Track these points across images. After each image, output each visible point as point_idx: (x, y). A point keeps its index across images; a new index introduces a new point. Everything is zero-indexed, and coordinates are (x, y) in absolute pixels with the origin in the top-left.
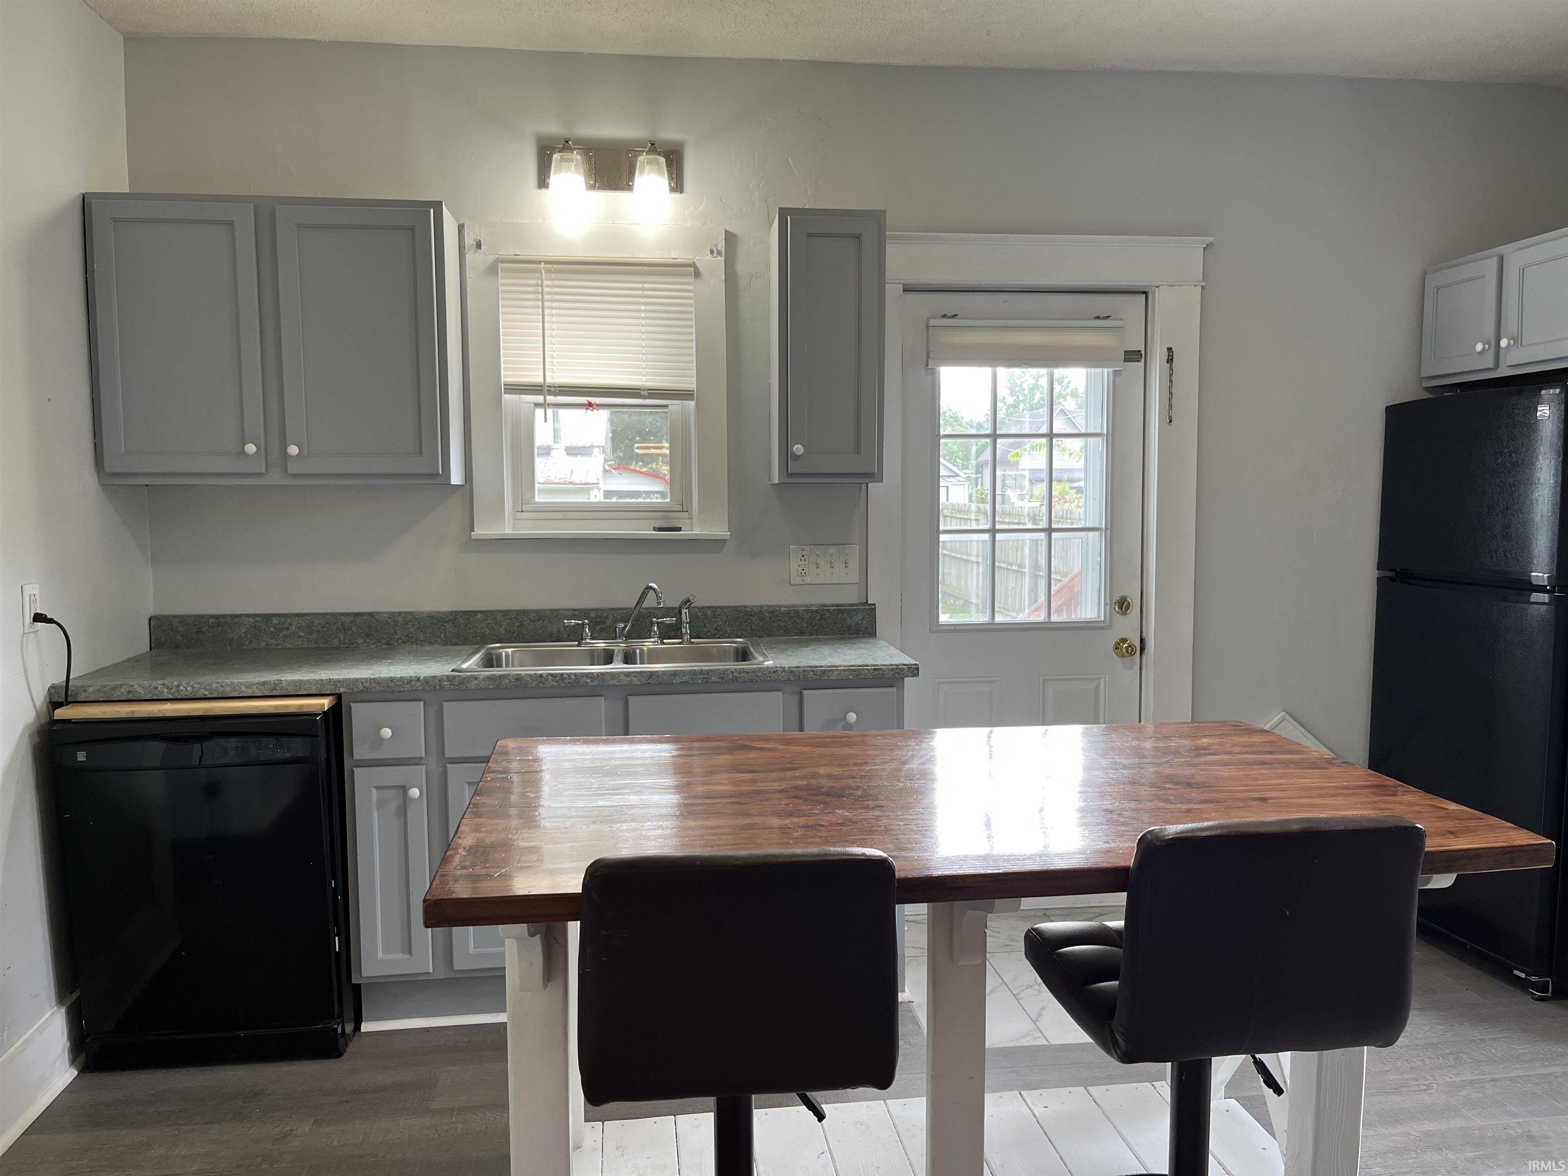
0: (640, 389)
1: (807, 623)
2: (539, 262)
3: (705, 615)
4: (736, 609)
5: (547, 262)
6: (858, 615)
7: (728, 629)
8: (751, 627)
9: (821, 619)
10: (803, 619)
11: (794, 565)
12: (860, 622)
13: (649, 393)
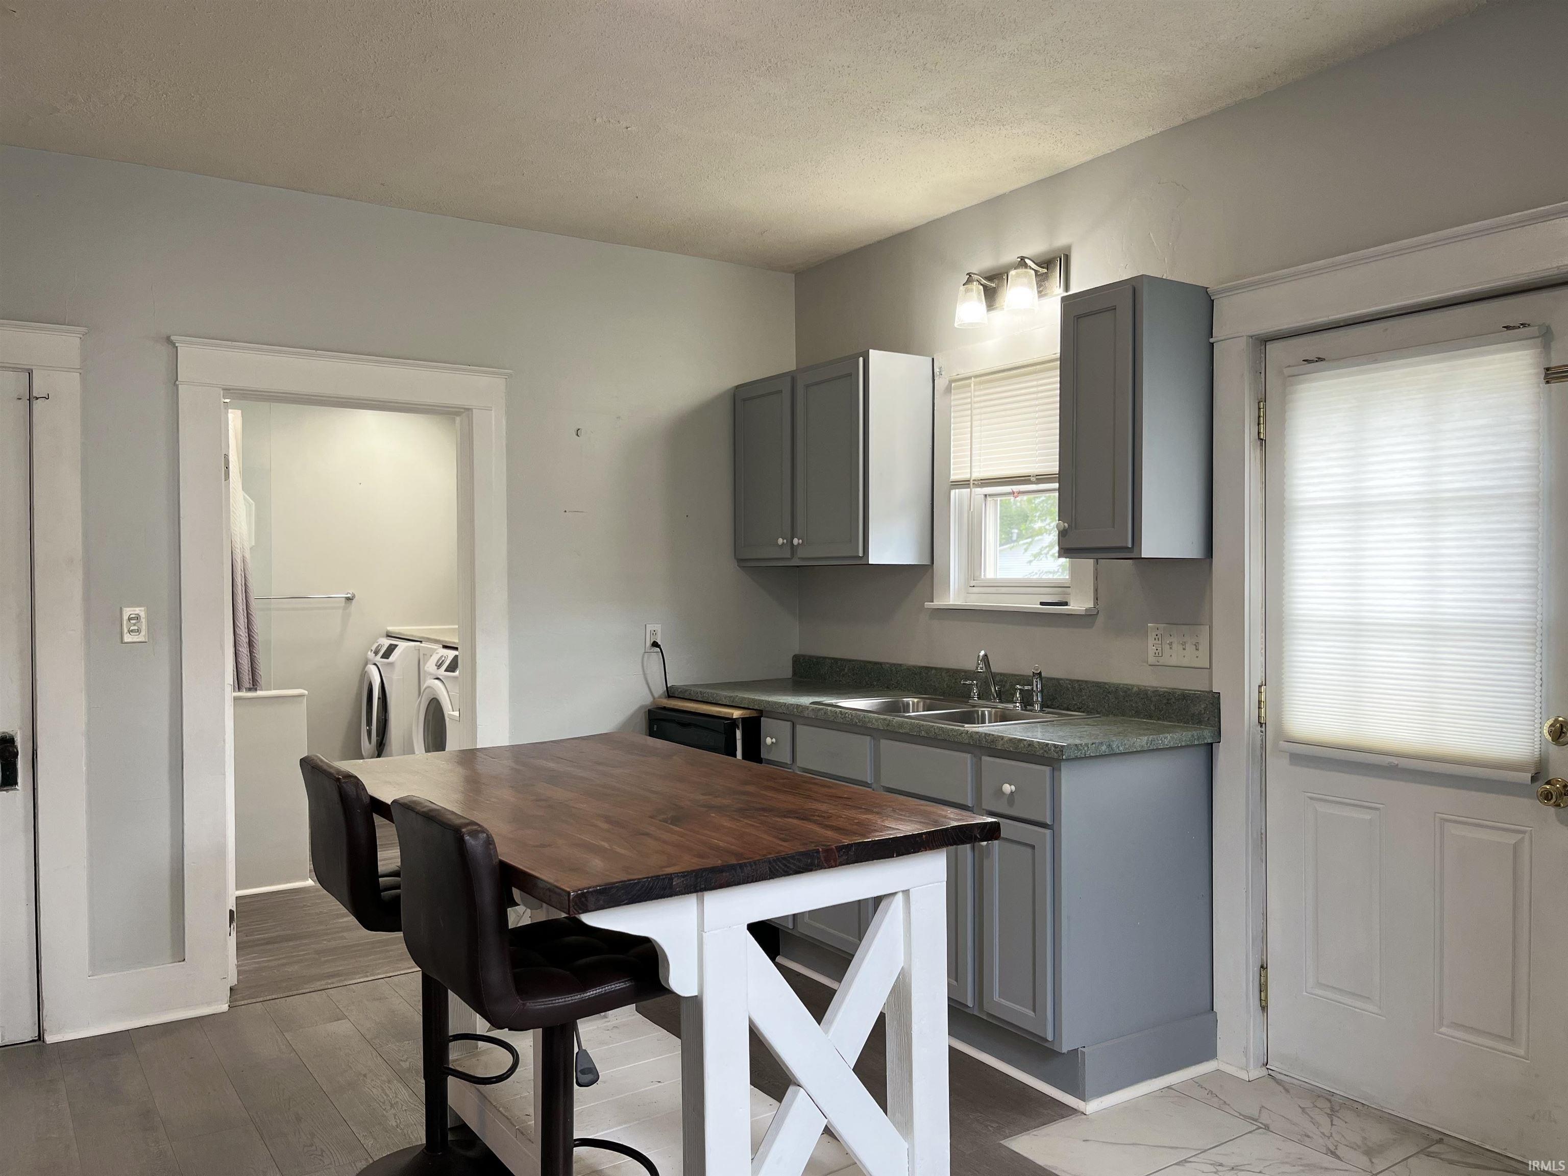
0: (1030, 476)
1: (1155, 706)
2: (970, 378)
3: (1073, 688)
4: (1098, 685)
5: (976, 377)
6: (1201, 703)
7: (1090, 704)
8: (1109, 704)
9: (1168, 703)
10: (1152, 701)
11: (1152, 646)
12: (1203, 712)
13: (1037, 479)
